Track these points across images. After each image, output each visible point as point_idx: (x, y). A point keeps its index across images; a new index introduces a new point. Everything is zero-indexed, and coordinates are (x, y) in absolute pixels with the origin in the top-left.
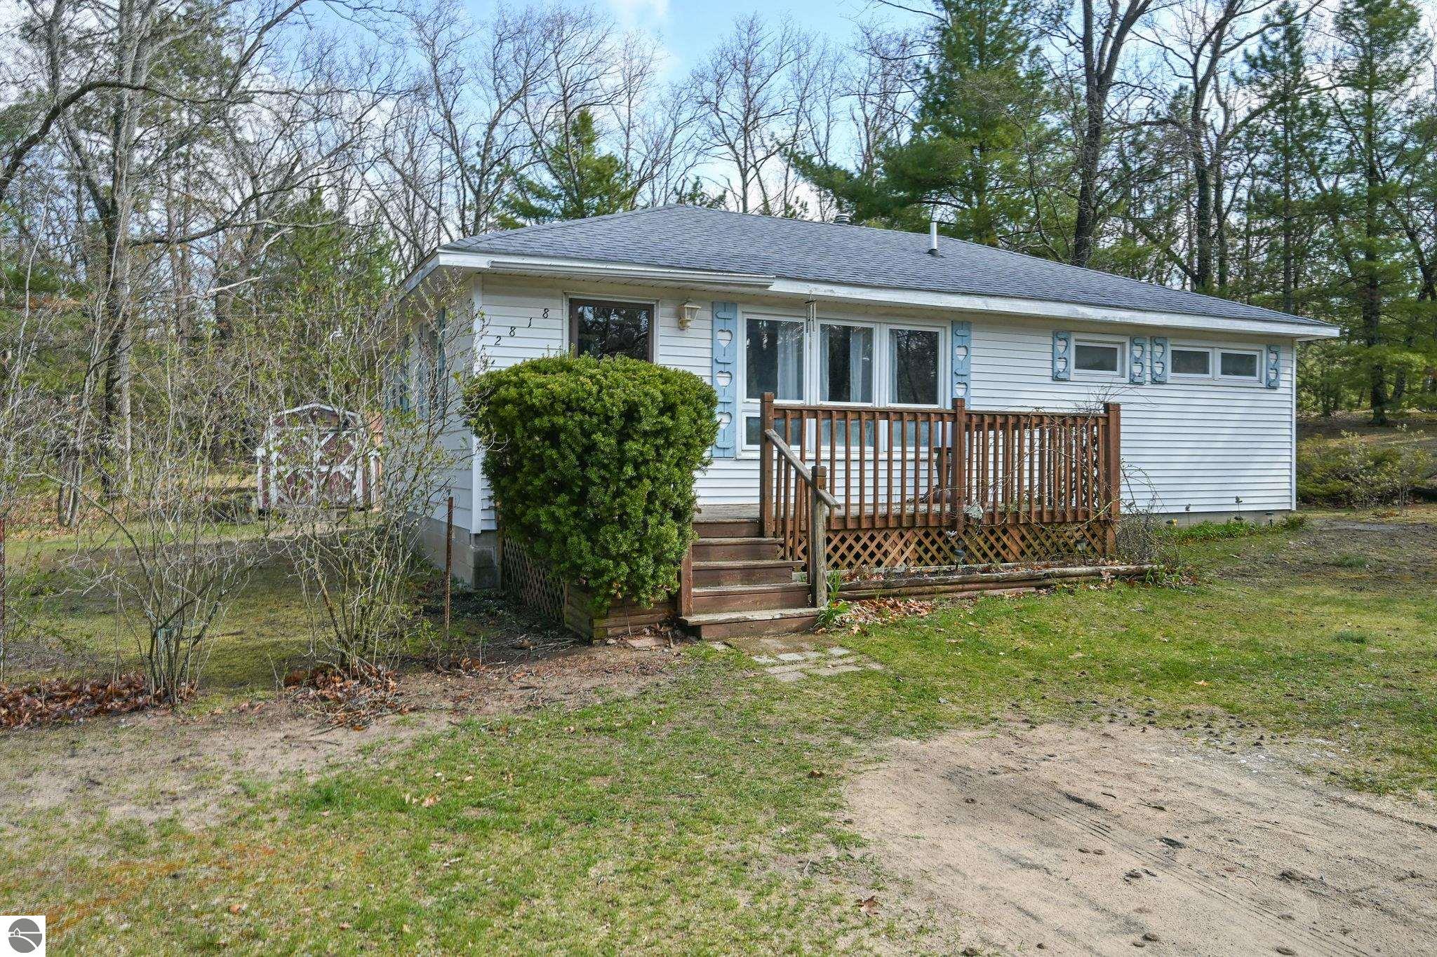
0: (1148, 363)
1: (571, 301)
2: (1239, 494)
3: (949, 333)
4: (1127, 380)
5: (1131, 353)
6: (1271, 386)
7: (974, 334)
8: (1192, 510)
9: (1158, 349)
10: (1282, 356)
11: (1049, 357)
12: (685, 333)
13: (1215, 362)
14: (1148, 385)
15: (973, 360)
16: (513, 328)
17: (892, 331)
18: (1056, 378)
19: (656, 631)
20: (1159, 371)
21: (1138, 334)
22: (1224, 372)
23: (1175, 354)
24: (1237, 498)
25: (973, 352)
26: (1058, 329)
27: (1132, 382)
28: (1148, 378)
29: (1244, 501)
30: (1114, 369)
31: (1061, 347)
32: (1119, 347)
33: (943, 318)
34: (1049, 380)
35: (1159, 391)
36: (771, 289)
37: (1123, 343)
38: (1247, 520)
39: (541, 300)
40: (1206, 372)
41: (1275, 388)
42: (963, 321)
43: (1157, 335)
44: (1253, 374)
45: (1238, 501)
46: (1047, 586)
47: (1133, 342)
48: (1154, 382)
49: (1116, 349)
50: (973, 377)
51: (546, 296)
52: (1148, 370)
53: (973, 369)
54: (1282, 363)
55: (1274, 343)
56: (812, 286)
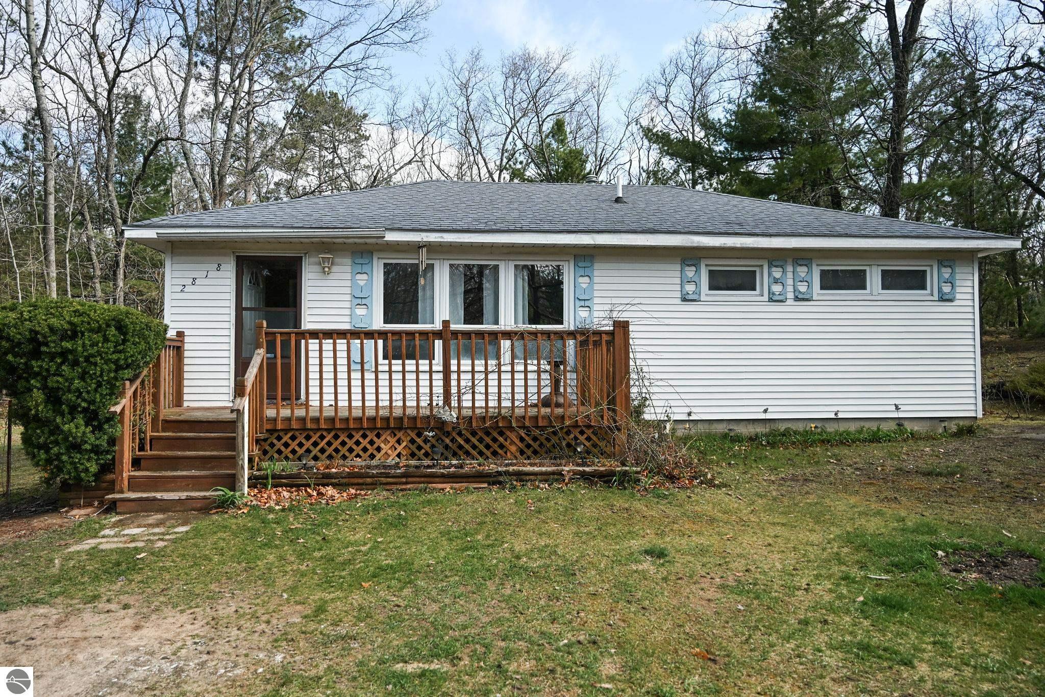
0: (790, 282)
1: (238, 257)
2: (897, 402)
3: (572, 266)
4: (766, 298)
5: (770, 274)
6: (944, 298)
7: (596, 266)
8: (840, 416)
9: (803, 270)
10: (957, 270)
11: (678, 281)
12: (331, 276)
13: (874, 278)
14: (789, 302)
15: (596, 287)
16: (194, 279)
18: (684, 299)
20: (803, 289)
21: (777, 257)
22: (886, 288)
23: (823, 274)
24: (896, 406)
25: (596, 280)
26: (686, 256)
27: (771, 300)
28: (790, 295)
29: (903, 408)
30: (753, 289)
31: (690, 272)
32: (758, 270)
33: (567, 254)
34: (679, 301)
35: (803, 307)
36: (387, 239)
37: (762, 266)
38: (908, 426)
39: (215, 258)
40: (864, 288)
41: (951, 300)
42: (585, 255)
43: (801, 257)
44: (923, 287)
45: (897, 408)
46: (500, 483)
47: (771, 265)
48: (797, 299)
49: (755, 271)
50: (596, 300)
51: (219, 255)
52: (790, 289)
53: (596, 294)
54: (958, 276)
55: (948, 257)
56: (424, 234)
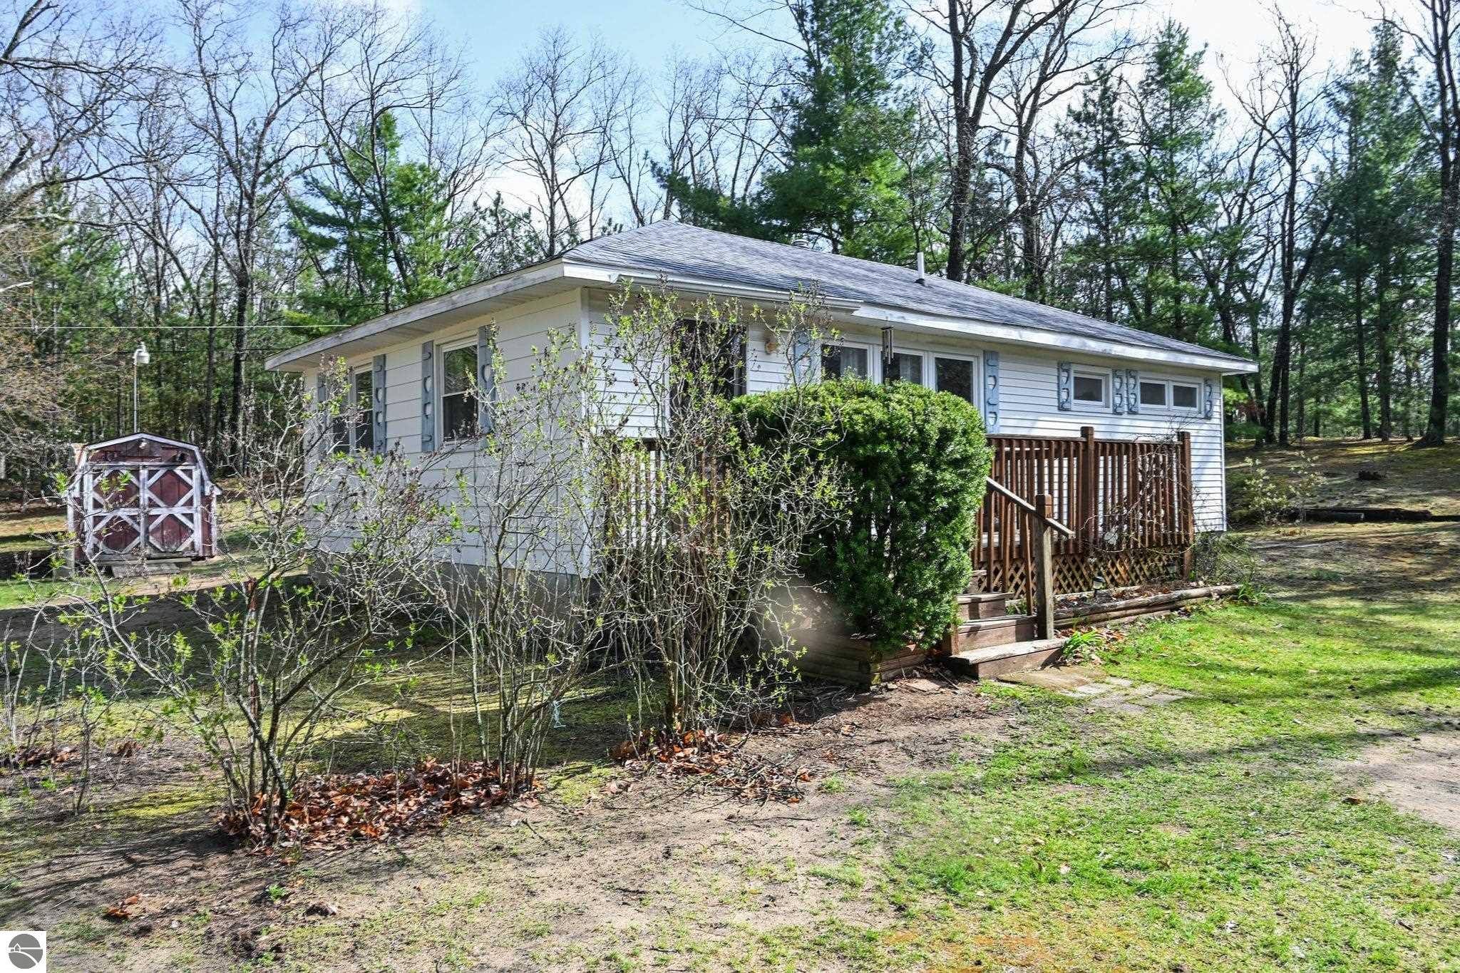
0: (1125, 394)
3: (982, 360)
4: (1110, 410)
5: (1113, 385)
6: (1207, 417)
7: (1000, 364)
9: (1132, 381)
10: (1213, 389)
11: (1056, 387)
12: (773, 358)
13: (1169, 395)
14: (1125, 415)
15: (1001, 390)
16: (617, 350)
17: (937, 359)
18: (1061, 408)
19: (925, 673)
20: (1132, 401)
21: (1119, 367)
22: (1176, 404)
23: (1143, 386)
25: (1001, 381)
26: (1061, 359)
27: (1113, 412)
28: (1126, 408)
30: (1099, 399)
31: (1063, 378)
32: (1104, 379)
33: (976, 347)
34: (1055, 410)
35: (1134, 421)
36: (855, 313)
37: (1107, 375)
40: (1164, 403)
41: (1209, 418)
42: (994, 351)
43: (1132, 368)
44: (1195, 405)
46: (1177, 608)
47: (1115, 375)
48: (1131, 412)
49: (1102, 381)
50: (1001, 406)
52: (1125, 401)
53: (1001, 398)
54: (1213, 395)
55: (1208, 375)
56: (888, 312)
